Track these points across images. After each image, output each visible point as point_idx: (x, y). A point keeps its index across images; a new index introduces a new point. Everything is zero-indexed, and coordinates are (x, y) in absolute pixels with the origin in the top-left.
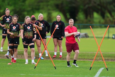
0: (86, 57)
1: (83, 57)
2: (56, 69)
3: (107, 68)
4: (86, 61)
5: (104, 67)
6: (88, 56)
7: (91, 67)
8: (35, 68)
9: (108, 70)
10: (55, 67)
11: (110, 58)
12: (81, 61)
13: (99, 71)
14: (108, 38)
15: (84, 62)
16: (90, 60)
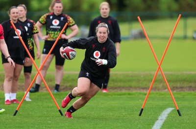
0: (133, 84)
1: (127, 84)
3: (178, 111)
4: (134, 92)
5: (172, 107)
6: (139, 81)
7: (142, 109)
8: (15, 115)
9: (180, 115)
12: (124, 91)
13: (160, 118)
14: (185, 37)
15: (129, 94)
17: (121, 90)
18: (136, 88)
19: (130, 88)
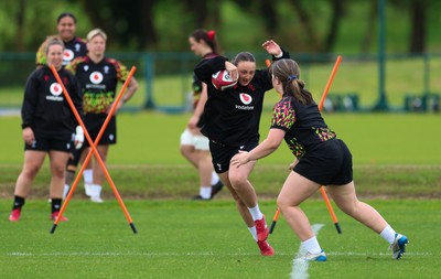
2: (135, 231)
3: (336, 224)
7: (275, 222)
9: (339, 232)
10: (131, 225)
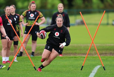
0: (78, 51)
1: (74, 52)
4: (78, 56)
5: (100, 65)
6: (80, 50)
7: (83, 66)
8: (8, 70)
11: (108, 52)
12: (72, 56)
14: (108, 24)
15: (75, 57)
16: (83, 54)
17: (70, 55)
18: (79, 54)
19: (75, 54)
